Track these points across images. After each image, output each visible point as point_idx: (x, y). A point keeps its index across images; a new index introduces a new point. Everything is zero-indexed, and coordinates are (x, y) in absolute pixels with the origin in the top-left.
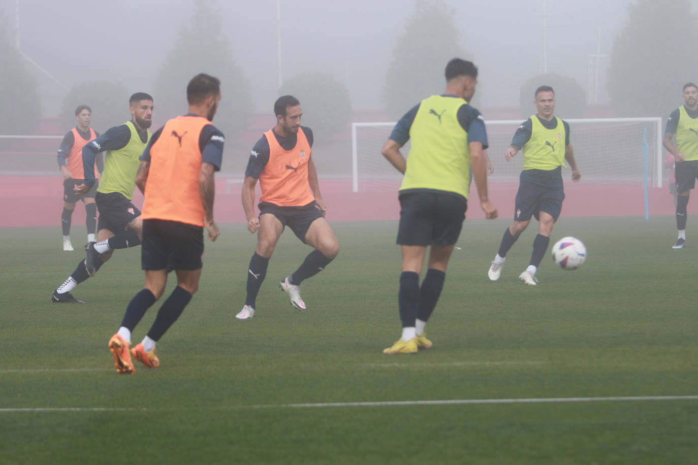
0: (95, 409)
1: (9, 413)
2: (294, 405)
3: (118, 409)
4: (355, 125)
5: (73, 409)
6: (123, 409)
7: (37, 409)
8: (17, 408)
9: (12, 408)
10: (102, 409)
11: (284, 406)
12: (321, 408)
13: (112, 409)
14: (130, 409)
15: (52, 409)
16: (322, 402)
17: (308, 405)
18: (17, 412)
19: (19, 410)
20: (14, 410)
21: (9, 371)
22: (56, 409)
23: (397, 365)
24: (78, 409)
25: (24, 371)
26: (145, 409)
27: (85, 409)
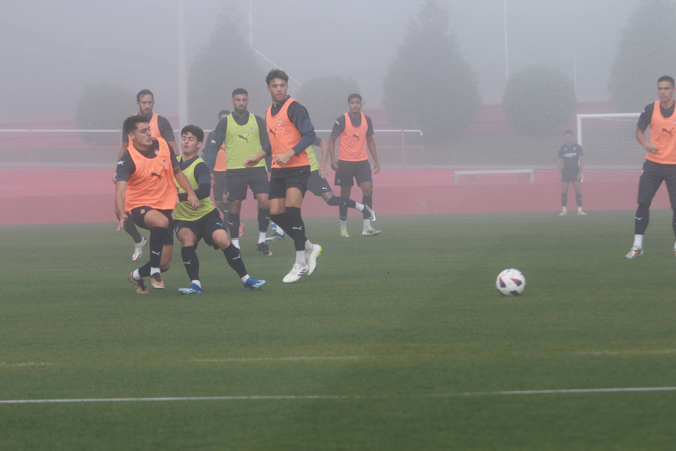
0: (310, 397)
1: (226, 401)
2: (504, 393)
3: (332, 397)
4: (580, 116)
5: (288, 397)
6: (336, 397)
7: (253, 397)
8: (234, 396)
9: (229, 395)
10: (316, 397)
11: (494, 393)
12: (530, 395)
13: (326, 397)
14: (344, 397)
15: (268, 397)
16: (531, 389)
17: (517, 392)
18: (233, 400)
19: (236, 398)
20: (231, 398)
21: (229, 360)
22: (272, 397)
23: (607, 352)
24: (293, 397)
25: (243, 360)
26: (358, 397)
27: (300, 397)
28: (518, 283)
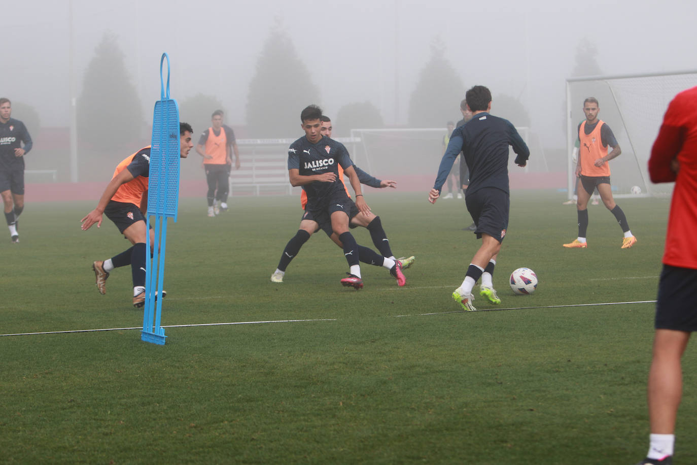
28: (528, 282)
